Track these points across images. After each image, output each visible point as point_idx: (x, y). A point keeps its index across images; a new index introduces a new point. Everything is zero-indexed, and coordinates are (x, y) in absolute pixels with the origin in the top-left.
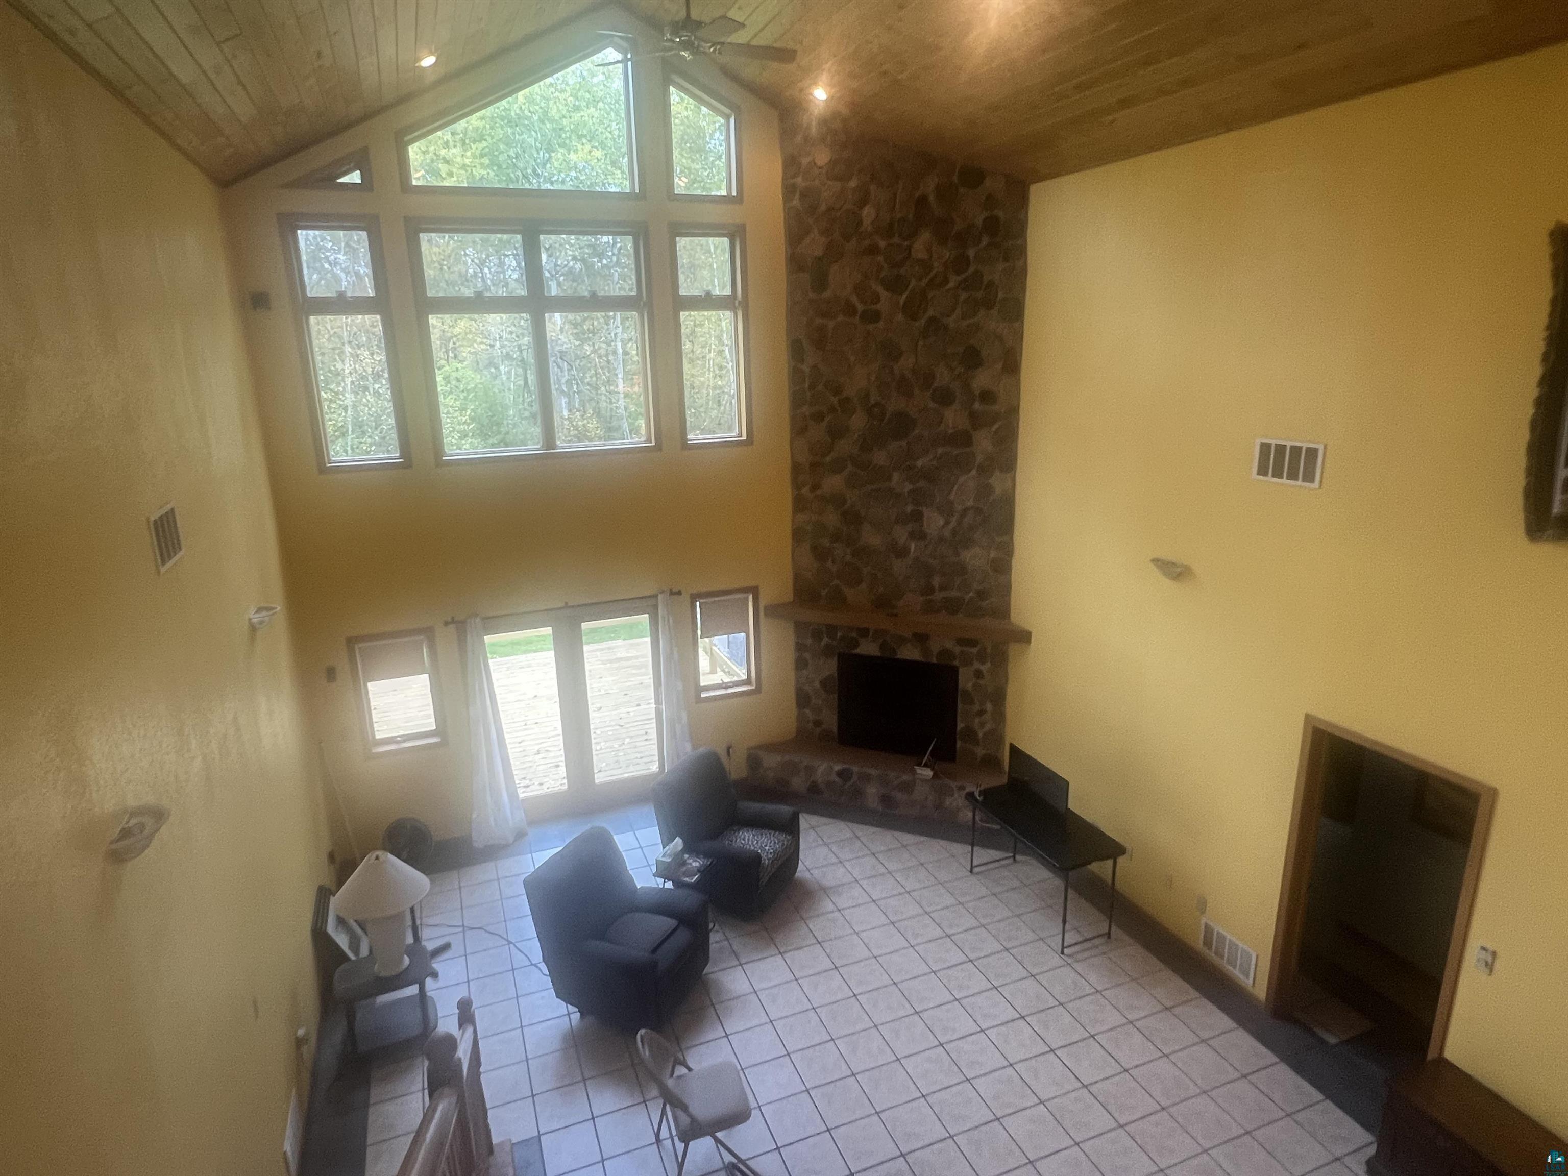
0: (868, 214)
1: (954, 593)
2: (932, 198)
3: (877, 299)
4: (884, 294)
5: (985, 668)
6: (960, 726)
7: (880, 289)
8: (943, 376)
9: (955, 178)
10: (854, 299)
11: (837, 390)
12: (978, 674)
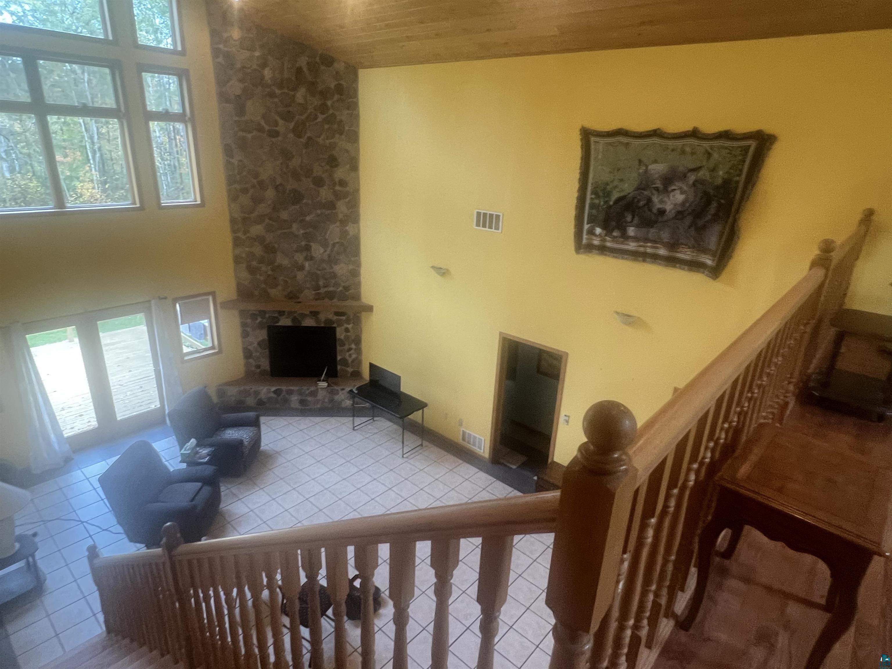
0: (267, 73)
1: (331, 289)
2: (305, 69)
3: (276, 124)
4: (281, 122)
5: (350, 326)
6: (339, 358)
7: (278, 118)
8: (318, 170)
9: (318, 59)
10: (263, 123)
11: (256, 175)
12: (347, 330)
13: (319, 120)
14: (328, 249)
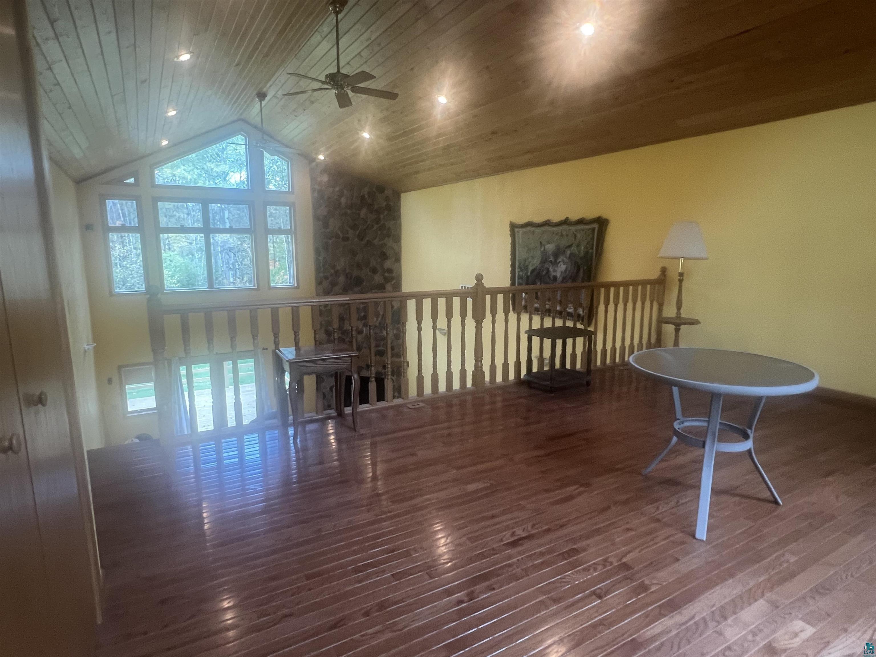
0: (343, 200)
1: (381, 348)
2: (366, 196)
3: (347, 232)
4: (350, 231)
5: (394, 378)
7: (348, 229)
8: (373, 263)
9: (374, 190)
10: (339, 233)
11: (334, 267)
13: (375, 228)
14: (380, 319)
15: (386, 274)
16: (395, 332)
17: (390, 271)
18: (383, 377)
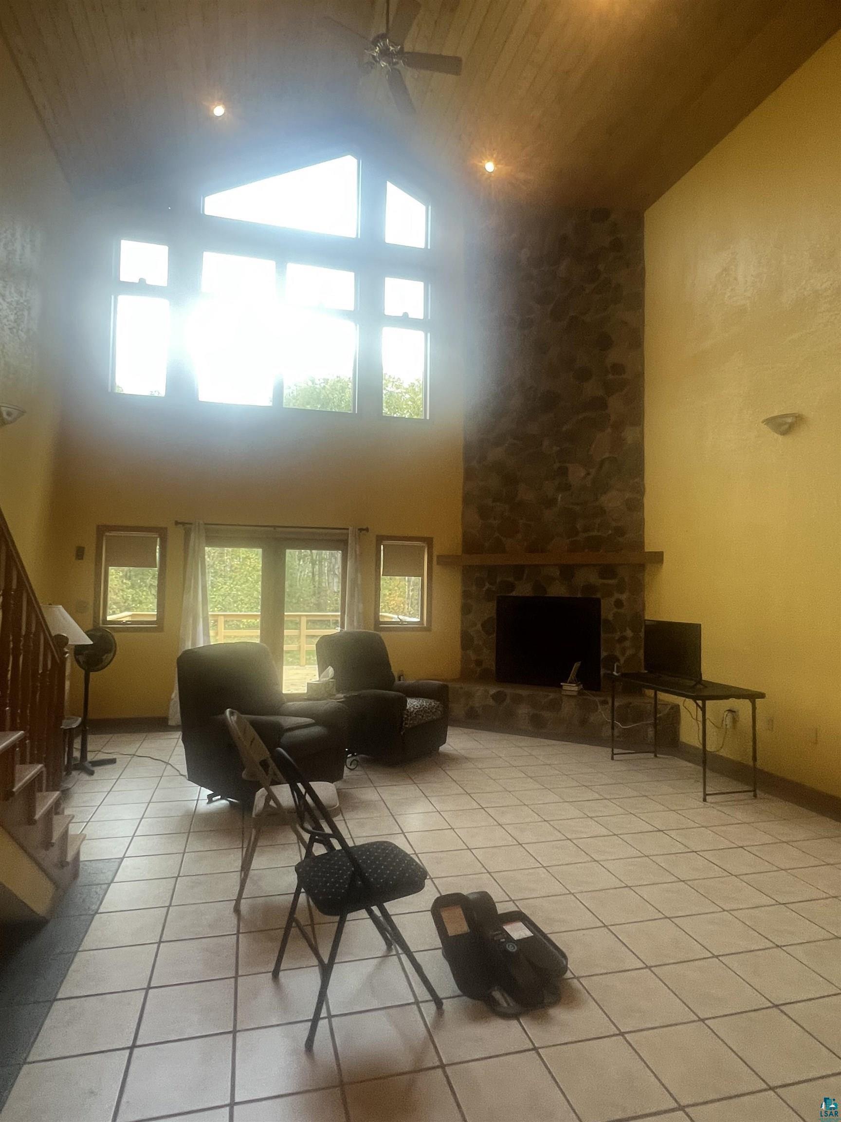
0: (525, 253)
2: (571, 236)
5: (624, 597)
6: (604, 654)
8: (582, 359)
9: (587, 219)
12: (619, 604)
13: (587, 291)
14: (593, 471)
15: (610, 376)
16: (628, 495)
17: (618, 369)
18: (598, 596)
